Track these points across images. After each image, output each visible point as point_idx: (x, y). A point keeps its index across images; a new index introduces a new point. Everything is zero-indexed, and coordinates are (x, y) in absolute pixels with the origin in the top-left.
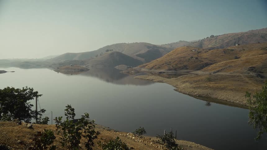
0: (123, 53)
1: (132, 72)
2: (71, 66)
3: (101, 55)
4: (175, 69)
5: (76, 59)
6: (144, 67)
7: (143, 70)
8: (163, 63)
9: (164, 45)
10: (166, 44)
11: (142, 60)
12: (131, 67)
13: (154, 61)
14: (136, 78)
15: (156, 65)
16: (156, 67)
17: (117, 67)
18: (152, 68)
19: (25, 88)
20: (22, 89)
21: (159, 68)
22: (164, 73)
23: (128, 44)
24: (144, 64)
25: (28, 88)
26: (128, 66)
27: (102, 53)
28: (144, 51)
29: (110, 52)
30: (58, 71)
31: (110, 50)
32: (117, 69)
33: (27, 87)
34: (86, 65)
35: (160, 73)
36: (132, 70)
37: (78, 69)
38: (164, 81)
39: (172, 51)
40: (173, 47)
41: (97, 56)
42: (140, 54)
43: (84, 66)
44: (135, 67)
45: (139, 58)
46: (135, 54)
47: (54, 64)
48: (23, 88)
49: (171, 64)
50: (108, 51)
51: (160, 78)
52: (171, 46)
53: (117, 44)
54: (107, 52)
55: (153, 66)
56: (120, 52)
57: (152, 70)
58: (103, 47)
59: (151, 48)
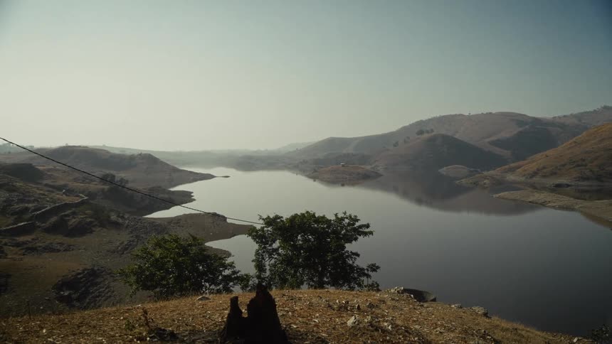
0: (457, 136)
1: (485, 184)
2: (343, 166)
3: (405, 142)
4: (599, 178)
5: (350, 150)
6: (512, 170)
7: (510, 177)
8: (563, 163)
9: (559, 117)
10: (565, 116)
11: (506, 153)
12: (476, 171)
13: (538, 156)
14: (499, 198)
15: (544, 168)
16: (545, 171)
17: (443, 171)
18: (535, 174)
19: (340, 216)
20: (333, 218)
21: (553, 174)
22: (568, 186)
23: (470, 118)
24: (513, 165)
25: (348, 214)
26: (472, 169)
27: (408, 138)
28: (508, 133)
29: (426, 136)
30: (314, 178)
31: (428, 132)
32: (445, 173)
33: (345, 213)
34: (371, 165)
35: (559, 186)
36: (485, 178)
37: (358, 174)
38: (577, 207)
39: (584, 133)
40: (583, 121)
41: (396, 145)
42: (498, 140)
43: (368, 167)
44: (488, 170)
45: (497, 150)
46: (488, 140)
47: (305, 162)
48: (336, 215)
49: (586, 165)
50: (421, 132)
51: (566, 200)
52: (580, 121)
53: (444, 117)
54: (419, 136)
55: (538, 170)
56: (450, 134)
57: (536, 179)
58: (410, 125)
59: (527, 127)
